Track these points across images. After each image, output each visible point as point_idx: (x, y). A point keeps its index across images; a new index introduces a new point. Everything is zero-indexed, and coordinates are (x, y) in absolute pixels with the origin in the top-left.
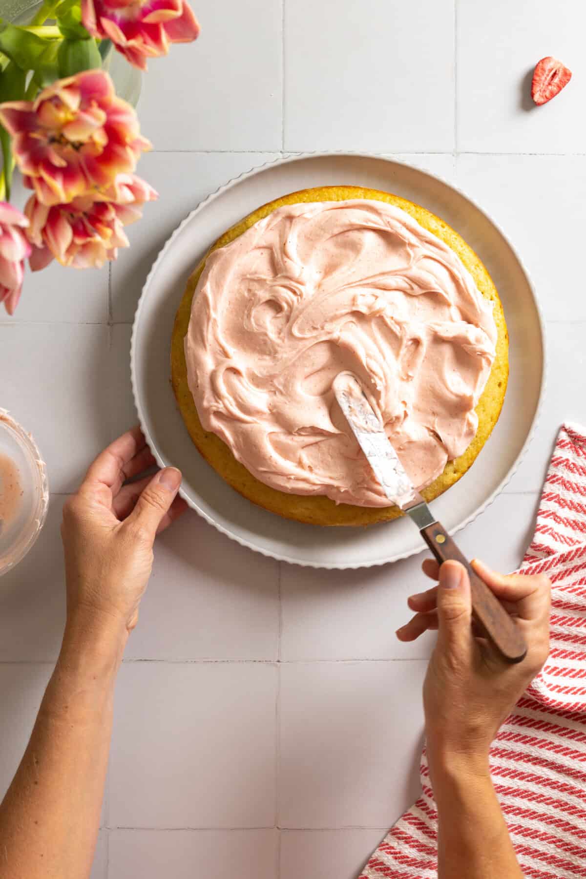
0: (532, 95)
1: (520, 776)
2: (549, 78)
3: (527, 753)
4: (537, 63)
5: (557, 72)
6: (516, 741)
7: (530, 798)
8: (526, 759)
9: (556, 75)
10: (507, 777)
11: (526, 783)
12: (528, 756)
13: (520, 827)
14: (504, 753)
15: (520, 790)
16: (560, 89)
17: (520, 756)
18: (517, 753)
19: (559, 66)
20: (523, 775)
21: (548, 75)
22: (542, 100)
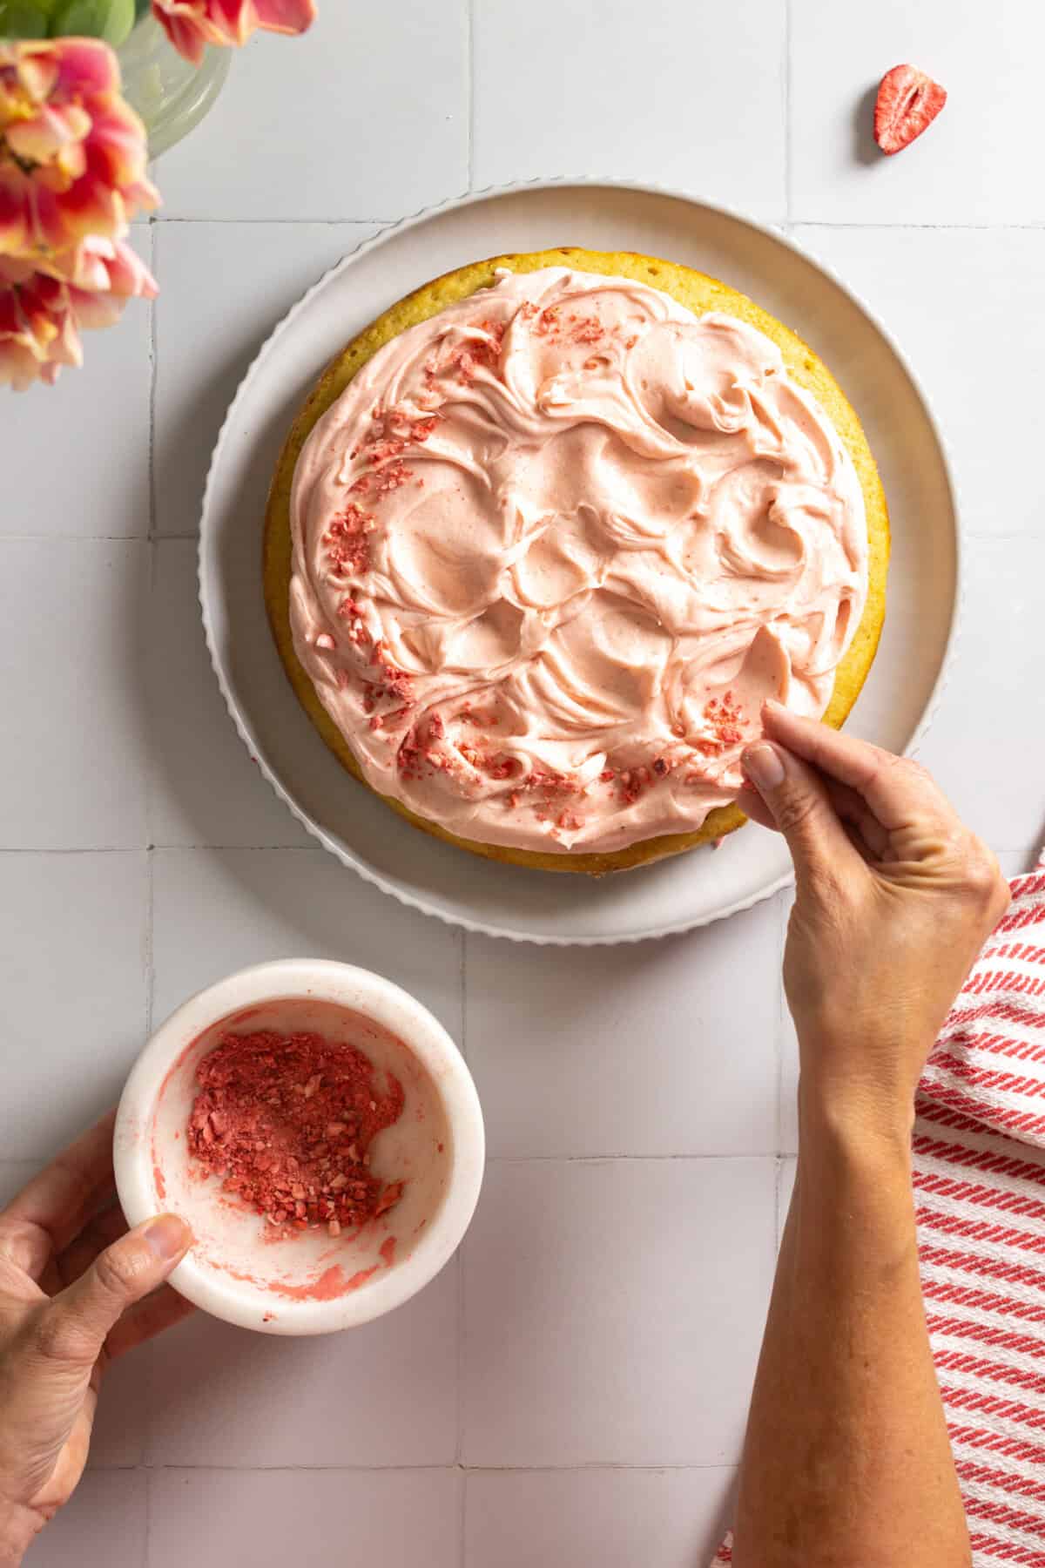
0: (876, 136)
1: (1018, 1310)
2: (905, 104)
3: (1031, 1266)
4: (882, 76)
5: (920, 93)
6: (1010, 1243)
7: (1034, 1351)
8: (1027, 1279)
9: (918, 99)
10: (993, 1312)
11: (1027, 1322)
12: (1032, 1272)
13: (1023, 1407)
14: (987, 1266)
15: (1016, 1336)
16: (926, 122)
17: (1017, 1273)
18: (1012, 1266)
19: (921, 80)
20: (1022, 1308)
21: (903, 99)
22: (894, 145)
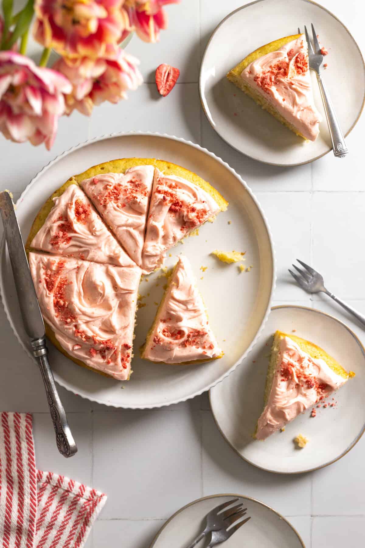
0: (159, 91)
2: (166, 78)
19: (168, 68)
21: (164, 76)
22: (165, 93)
